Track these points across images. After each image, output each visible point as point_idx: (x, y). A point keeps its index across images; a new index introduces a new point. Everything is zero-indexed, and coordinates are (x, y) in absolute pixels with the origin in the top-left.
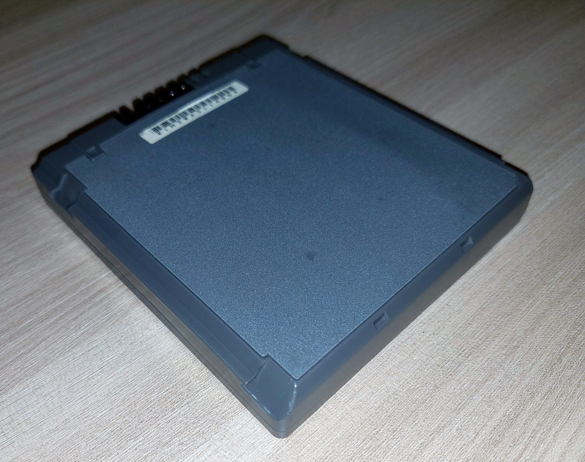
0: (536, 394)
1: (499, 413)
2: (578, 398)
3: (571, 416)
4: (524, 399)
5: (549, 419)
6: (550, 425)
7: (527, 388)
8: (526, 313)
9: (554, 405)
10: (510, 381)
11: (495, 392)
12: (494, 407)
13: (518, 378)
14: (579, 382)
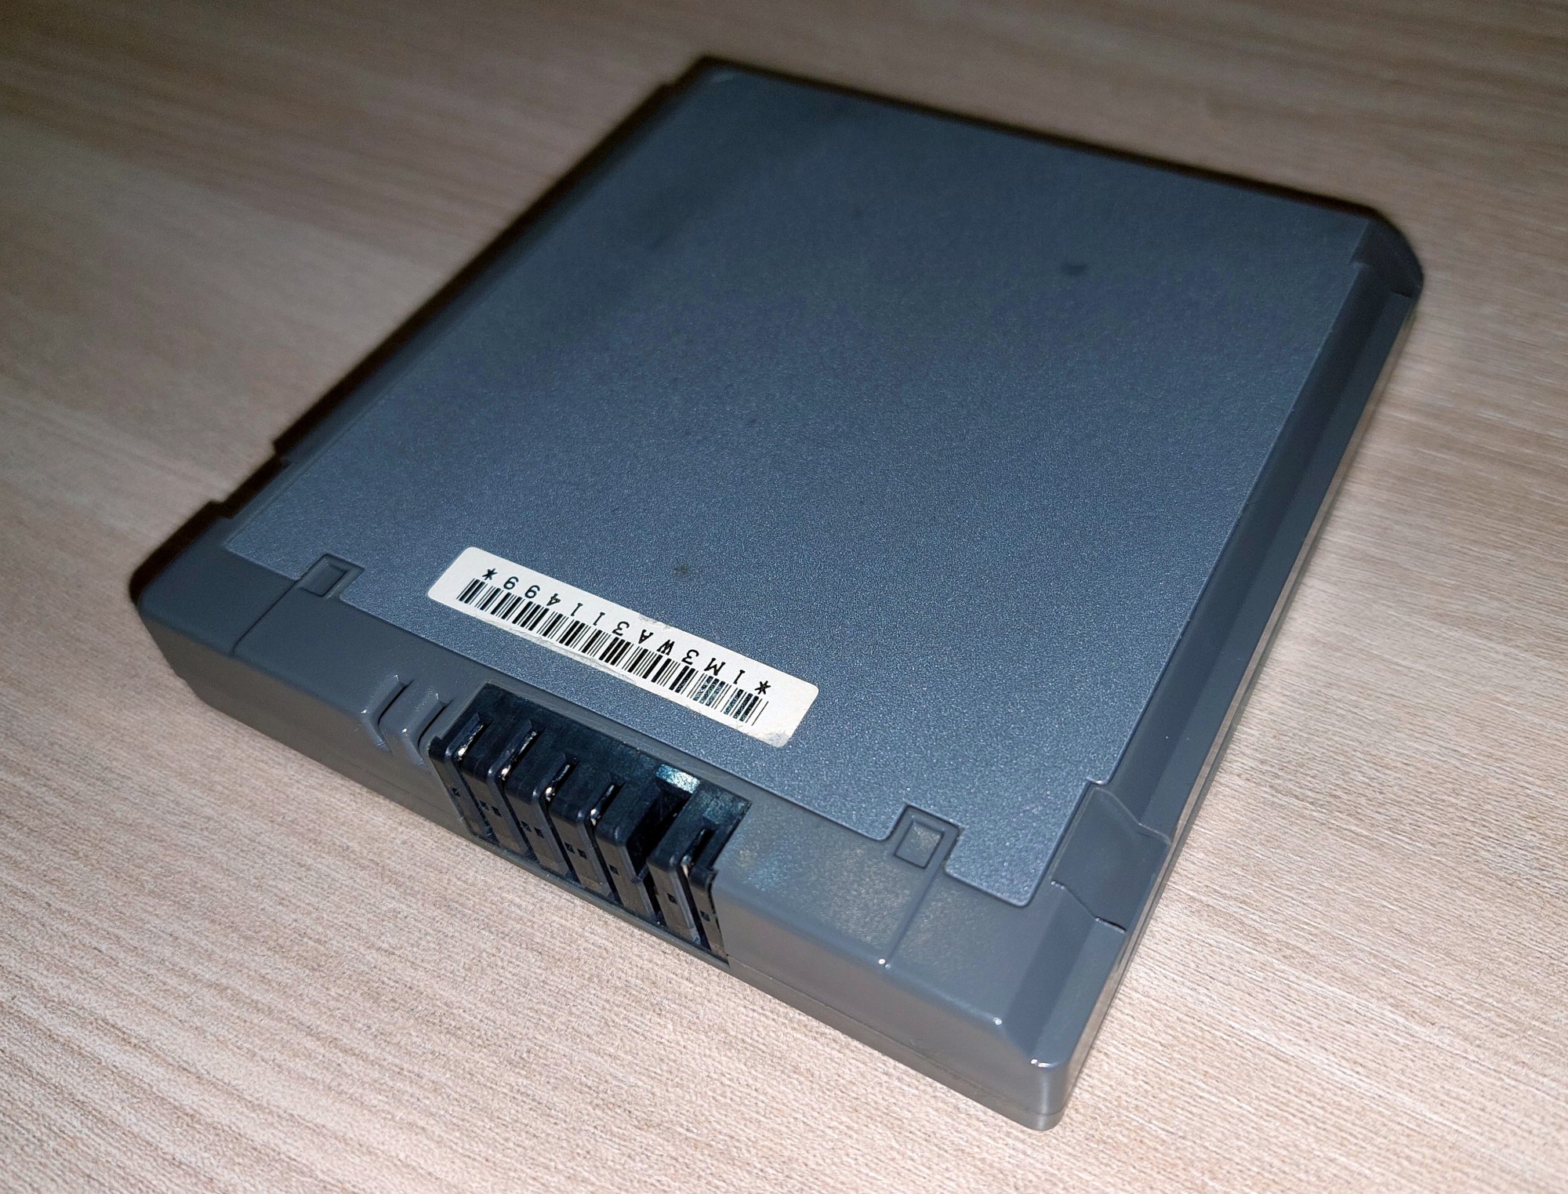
0: (523, 1073)
1: (454, 993)
2: (534, 1179)
3: (476, 1164)
4: (504, 1045)
5: (457, 1109)
6: (442, 1112)
7: (538, 1048)
8: (784, 1024)
9: (498, 1118)
10: (551, 1006)
11: (509, 976)
12: (467, 978)
13: (562, 1024)
14: (585, 1180)
